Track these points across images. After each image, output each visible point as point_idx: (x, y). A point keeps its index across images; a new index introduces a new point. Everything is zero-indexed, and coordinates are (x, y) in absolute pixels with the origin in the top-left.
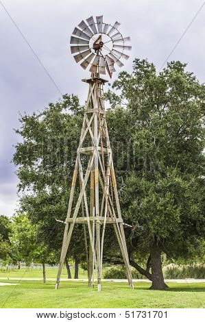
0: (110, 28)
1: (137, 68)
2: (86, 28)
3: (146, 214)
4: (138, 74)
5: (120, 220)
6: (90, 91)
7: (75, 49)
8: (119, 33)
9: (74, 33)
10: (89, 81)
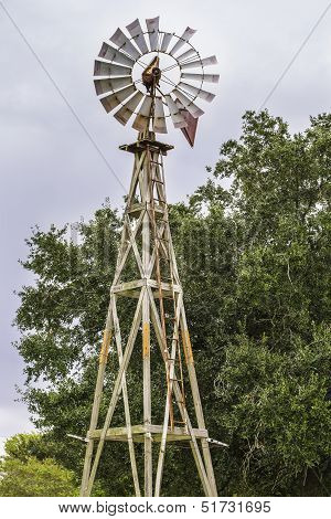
0: (174, 41)
1: (250, 129)
2: (125, 44)
3: (268, 420)
4: (251, 140)
5: (202, 431)
6: (135, 168)
7: (103, 84)
8: (193, 50)
9: (102, 54)
10: (132, 148)
